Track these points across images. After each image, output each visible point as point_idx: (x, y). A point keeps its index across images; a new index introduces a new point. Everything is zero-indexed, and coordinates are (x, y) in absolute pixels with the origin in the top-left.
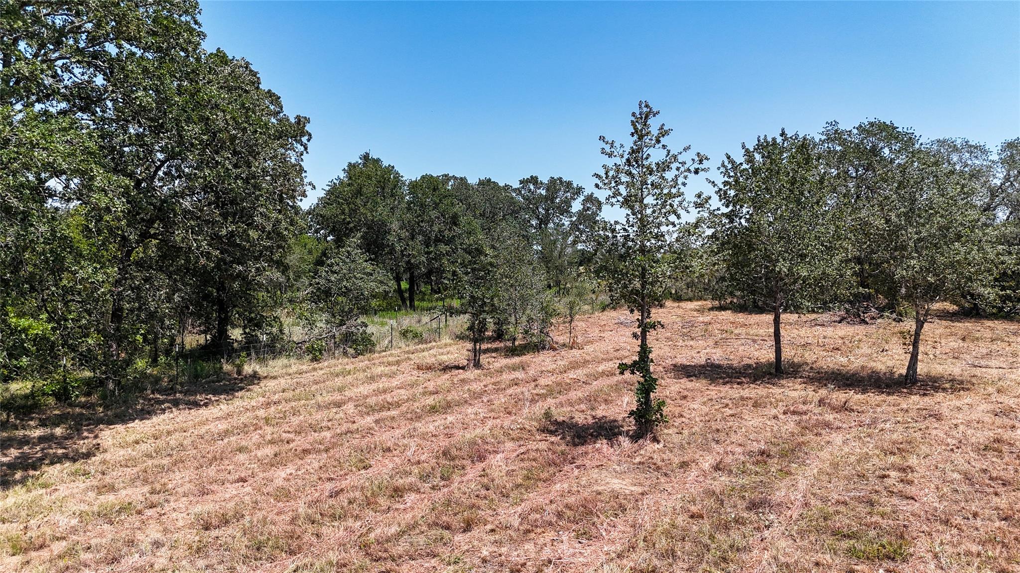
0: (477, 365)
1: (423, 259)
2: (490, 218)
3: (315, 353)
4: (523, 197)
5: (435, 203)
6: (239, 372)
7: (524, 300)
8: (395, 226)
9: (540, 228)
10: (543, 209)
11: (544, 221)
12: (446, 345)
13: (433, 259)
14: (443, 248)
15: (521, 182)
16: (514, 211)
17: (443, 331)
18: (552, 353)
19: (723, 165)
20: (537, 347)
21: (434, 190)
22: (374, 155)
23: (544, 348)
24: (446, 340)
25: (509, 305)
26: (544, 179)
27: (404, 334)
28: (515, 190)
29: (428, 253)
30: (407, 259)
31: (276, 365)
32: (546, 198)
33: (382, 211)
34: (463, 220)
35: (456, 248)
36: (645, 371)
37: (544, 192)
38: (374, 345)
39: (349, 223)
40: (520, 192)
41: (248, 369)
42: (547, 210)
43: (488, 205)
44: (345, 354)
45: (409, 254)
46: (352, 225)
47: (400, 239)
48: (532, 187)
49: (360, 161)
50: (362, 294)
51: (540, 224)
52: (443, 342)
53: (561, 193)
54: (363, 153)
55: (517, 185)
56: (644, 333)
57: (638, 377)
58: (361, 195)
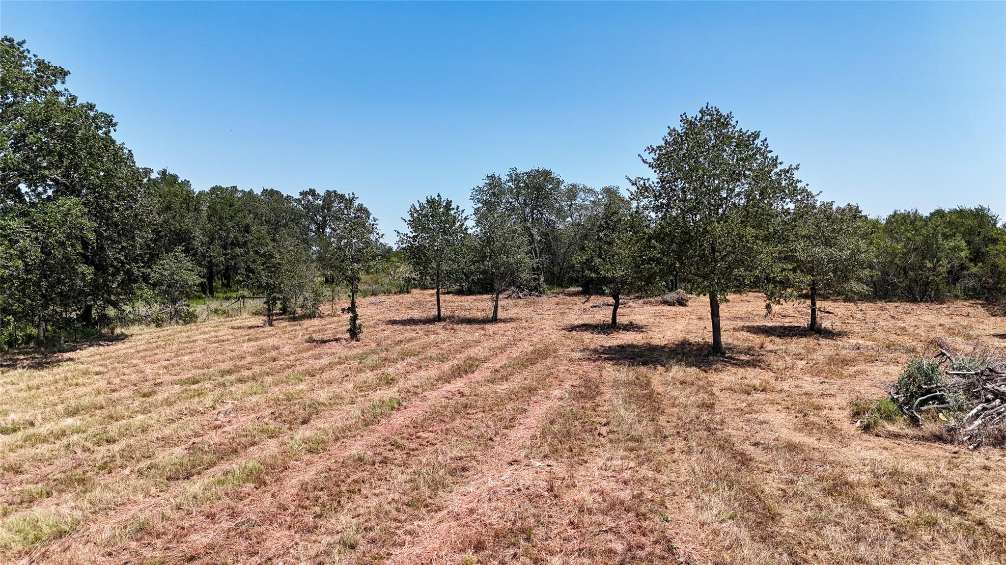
0: (271, 325)
1: (222, 259)
2: (275, 226)
3: (159, 322)
4: (303, 205)
5: (231, 216)
6: (112, 333)
7: (301, 287)
8: (198, 232)
9: (319, 231)
10: (321, 216)
11: (321, 227)
12: (246, 318)
13: (230, 259)
14: (238, 251)
15: (301, 194)
16: (296, 217)
17: (243, 310)
18: (319, 319)
19: (411, 211)
20: (311, 316)
21: (231, 206)
22: (171, 171)
23: (314, 317)
24: (245, 315)
25: (290, 289)
26: (321, 192)
27: (216, 311)
28: (296, 200)
29: (226, 255)
30: (209, 259)
31: (135, 329)
32: (323, 207)
33: (188, 222)
34: (254, 229)
35: (249, 251)
36: (354, 312)
37: (321, 203)
38: (197, 317)
39: (160, 232)
40: (300, 202)
41: (118, 331)
42: (324, 218)
43: (272, 214)
44: (177, 323)
45: (211, 256)
46: (163, 233)
47: (203, 244)
48: (310, 198)
49: (159, 176)
50: (187, 284)
51: (318, 229)
52: (244, 316)
53: (335, 204)
54: (161, 169)
55: (297, 196)
56: (353, 295)
57: (351, 314)
58: (170, 210)
